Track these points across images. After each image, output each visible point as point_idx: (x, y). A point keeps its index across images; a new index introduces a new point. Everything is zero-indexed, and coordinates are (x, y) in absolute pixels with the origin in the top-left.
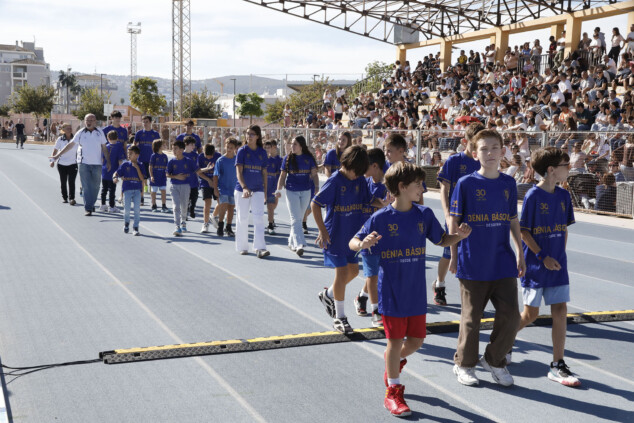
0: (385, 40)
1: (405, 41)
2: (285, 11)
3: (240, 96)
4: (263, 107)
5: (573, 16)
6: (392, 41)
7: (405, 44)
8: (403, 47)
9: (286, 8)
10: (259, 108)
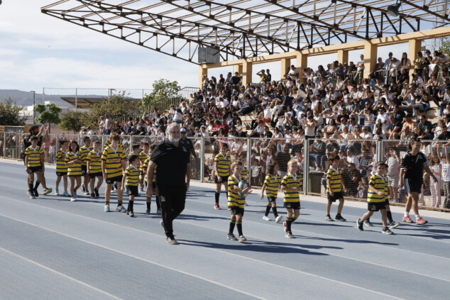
0: (190, 60)
1: (208, 61)
2: (105, 32)
3: (39, 106)
4: (61, 117)
5: (370, 42)
6: (197, 61)
7: (206, 64)
8: (205, 66)
9: (105, 29)
10: (57, 117)
